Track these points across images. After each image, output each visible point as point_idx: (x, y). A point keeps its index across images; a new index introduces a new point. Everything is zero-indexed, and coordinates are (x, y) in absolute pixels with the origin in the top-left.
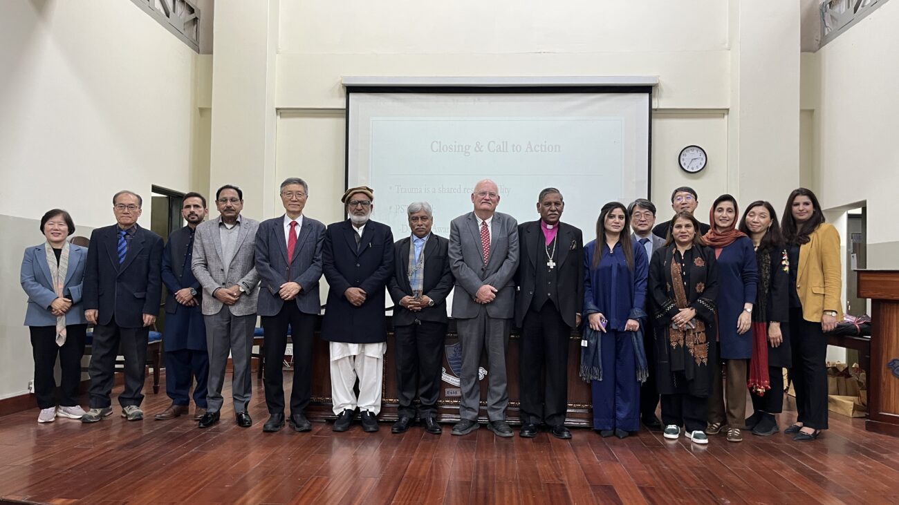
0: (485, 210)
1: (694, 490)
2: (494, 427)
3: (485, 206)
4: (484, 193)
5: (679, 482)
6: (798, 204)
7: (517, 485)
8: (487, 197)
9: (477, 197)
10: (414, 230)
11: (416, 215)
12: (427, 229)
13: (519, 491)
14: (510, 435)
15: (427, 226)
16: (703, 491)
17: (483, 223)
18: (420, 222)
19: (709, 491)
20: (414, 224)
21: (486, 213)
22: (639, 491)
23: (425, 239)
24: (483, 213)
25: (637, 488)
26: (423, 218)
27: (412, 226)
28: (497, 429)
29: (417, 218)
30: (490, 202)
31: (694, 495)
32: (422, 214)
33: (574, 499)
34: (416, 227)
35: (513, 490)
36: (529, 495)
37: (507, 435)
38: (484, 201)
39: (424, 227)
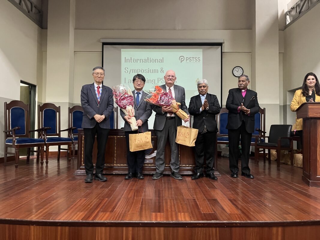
0: (170, 83)
1: (254, 200)
2: (174, 176)
3: (170, 82)
4: (169, 76)
5: (246, 197)
6: (309, 79)
7: (173, 200)
8: (171, 78)
9: (166, 77)
10: (200, 92)
11: (200, 85)
12: (206, 91)
13: (175, 202)
14: (181, 179)
15: (205, 90)
16: (257, 201)
17: (169, 89)
18: (202, 88)
19: (260, 200)
20: (200, 89)
21: (170, 85)
22: (229, 201)
23: (205, 96)
24: (169, 85)
25: (228, 200)
26: (204, 87)
27: (199, 90)
28: (175, 177)
29: (201, 87)
30: (172, 80)
31: (254, 203)
32: (204, 85)
33: (200, 206)
34: (201, 91)
35: (172, 202)
36: (180, 204)
37: (180, 179)
38: (169, 79)
39: (204, 90)
